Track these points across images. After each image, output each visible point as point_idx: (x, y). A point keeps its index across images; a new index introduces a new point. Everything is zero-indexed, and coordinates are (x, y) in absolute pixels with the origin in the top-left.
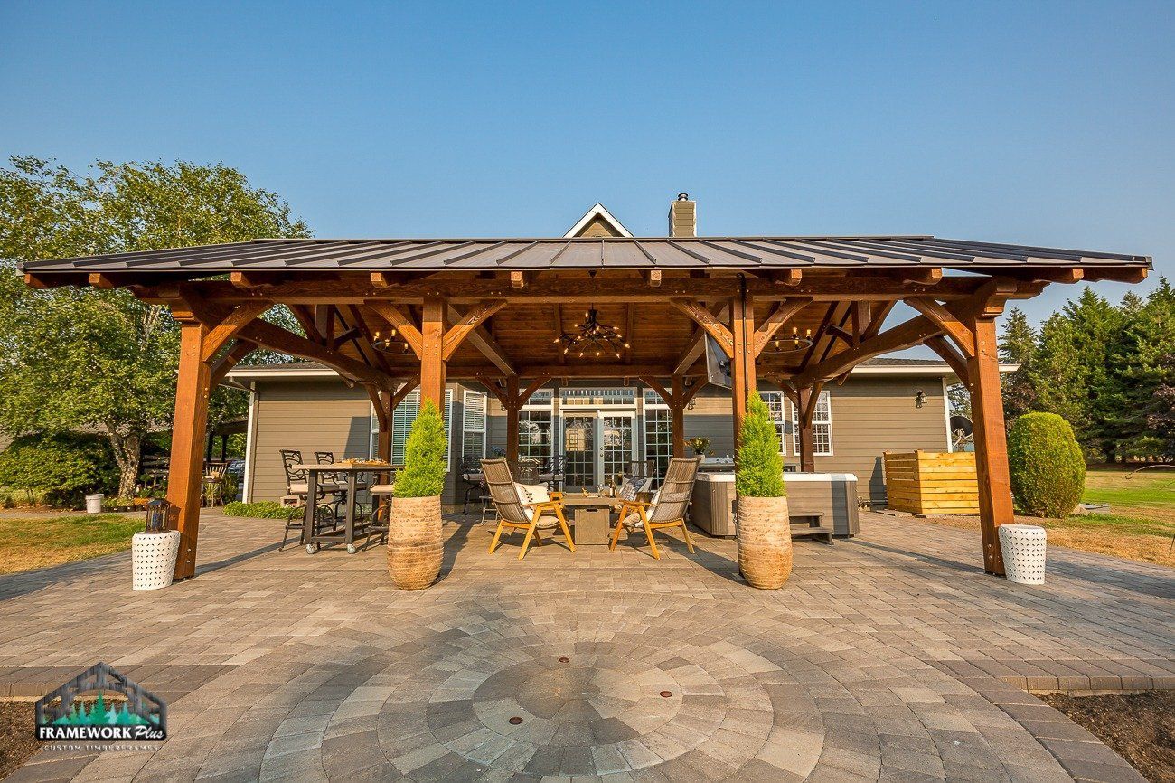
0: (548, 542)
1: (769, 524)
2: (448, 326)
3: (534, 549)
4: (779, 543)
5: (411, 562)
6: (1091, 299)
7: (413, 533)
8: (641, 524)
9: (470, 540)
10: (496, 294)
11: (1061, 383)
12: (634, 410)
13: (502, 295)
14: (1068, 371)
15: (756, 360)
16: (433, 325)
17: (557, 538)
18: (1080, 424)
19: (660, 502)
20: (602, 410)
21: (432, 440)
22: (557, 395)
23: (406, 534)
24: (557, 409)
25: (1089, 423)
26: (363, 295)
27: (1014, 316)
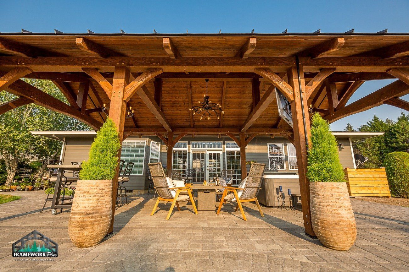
0: (184, 209)
1: (340, 202)
2: (128, 82)
3: (176, 213)
4: (349, 216)
5: (82, 227)
6: (377, 120)
7: (86, 205)
8: (234, 200)
9: (145, 207)
10: (156, 64)
11: (369, 149)
12: (221, 150)
13: (160, 65)
14: (372, 145)
15: (308, 101)
16: (119, 80)
17: (189, 207)
18: (378, 164)
19: (246, 187)
20: (208, 150)
21: (108, 142)
22: (189, 144)
23: (81, 206)
24: (189, 150)
25: (381, 163)
26: (81, 64)
27: (348, 126)
